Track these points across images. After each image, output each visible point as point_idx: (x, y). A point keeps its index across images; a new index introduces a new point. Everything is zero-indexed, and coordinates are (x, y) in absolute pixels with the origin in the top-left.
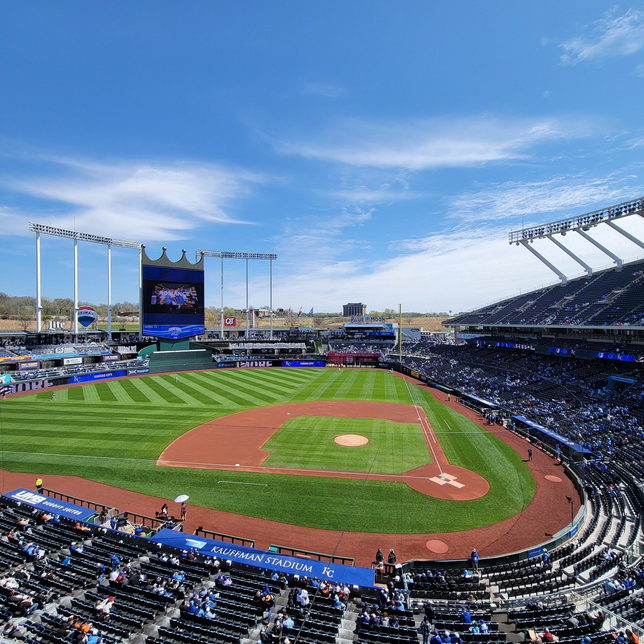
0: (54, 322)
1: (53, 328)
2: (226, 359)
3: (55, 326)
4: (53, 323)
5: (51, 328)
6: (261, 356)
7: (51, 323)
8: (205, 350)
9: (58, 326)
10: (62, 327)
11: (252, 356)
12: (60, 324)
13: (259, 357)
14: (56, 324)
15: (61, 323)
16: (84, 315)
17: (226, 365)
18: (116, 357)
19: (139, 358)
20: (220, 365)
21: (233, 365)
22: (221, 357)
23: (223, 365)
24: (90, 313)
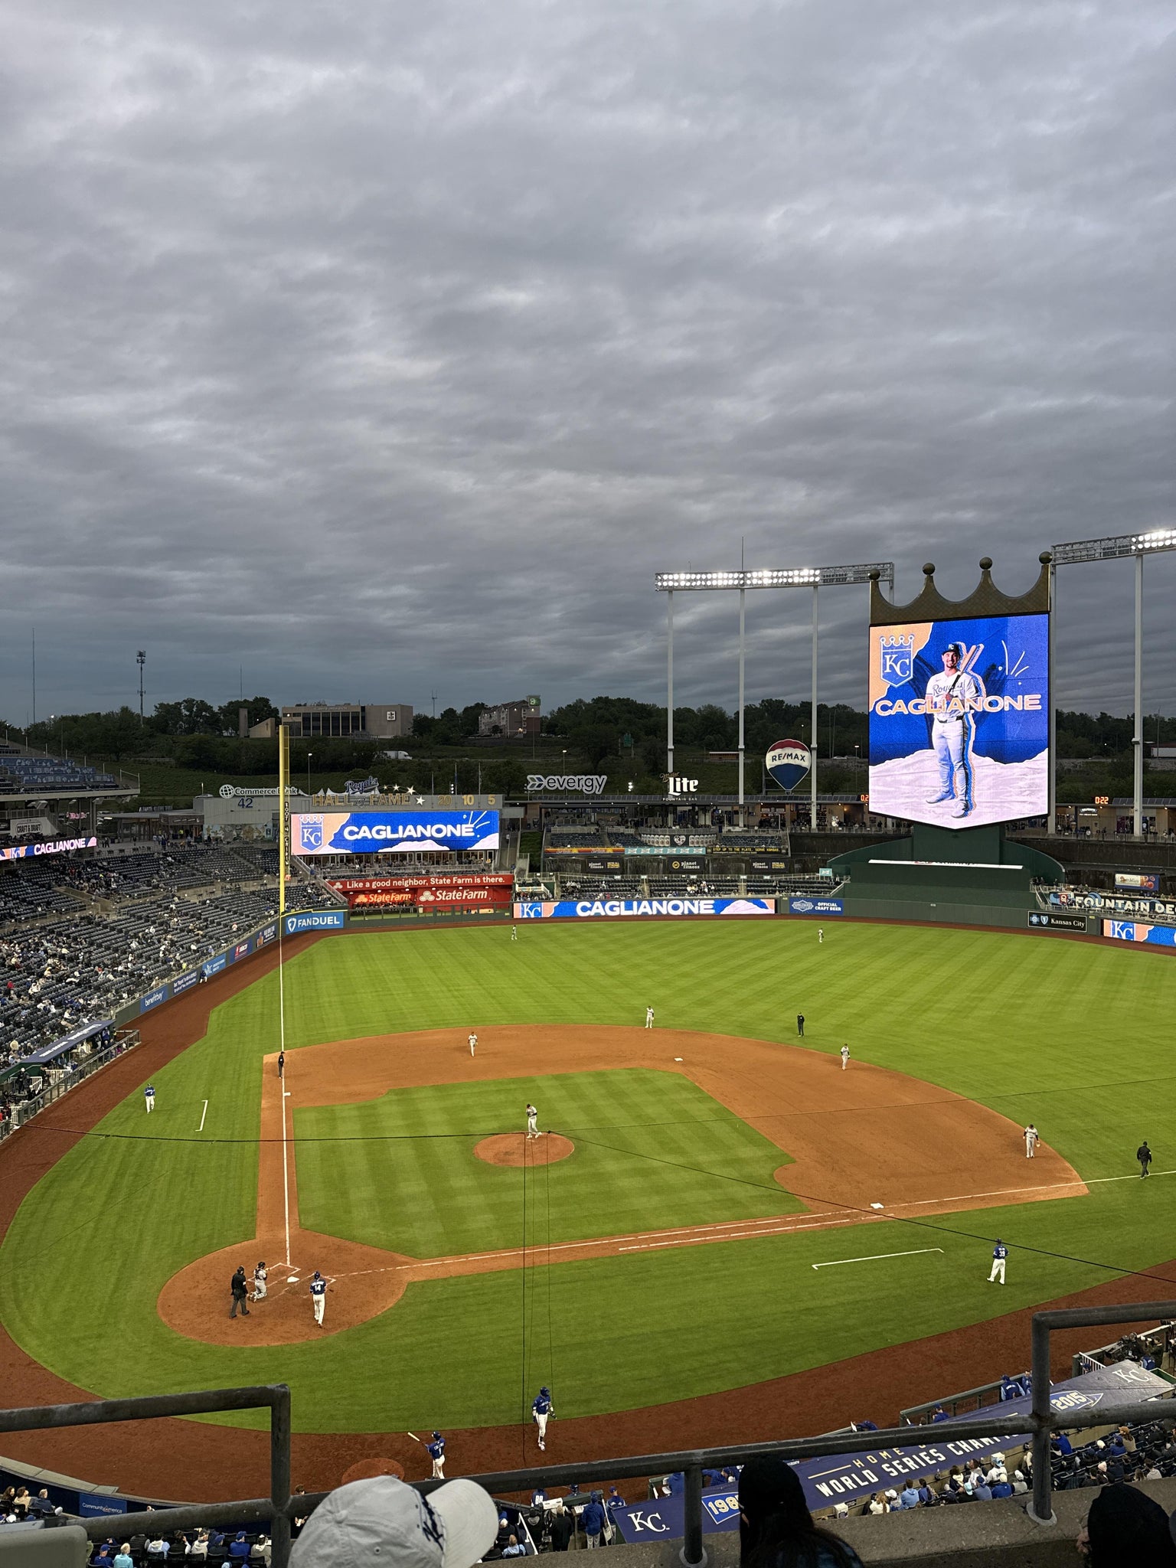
0: (678, 779)
1: (675, 791)
3: (678, 789)
4: (675, 781)
5: (671, 791)
7: (671, 780)
8: (1020, 867)
9: (685, 789)
11: (1164, 903)
12: (688, 784)
14: (682, 784)
15: (691, 782)
16: (785, 761)
17: (1057, 922)
18: (782, 866)
19: (826, 872)
20: (1035, 919)
21: (1079, 924)
22: (1057, 896)
23: (1045, 920)
24: (796, 756)
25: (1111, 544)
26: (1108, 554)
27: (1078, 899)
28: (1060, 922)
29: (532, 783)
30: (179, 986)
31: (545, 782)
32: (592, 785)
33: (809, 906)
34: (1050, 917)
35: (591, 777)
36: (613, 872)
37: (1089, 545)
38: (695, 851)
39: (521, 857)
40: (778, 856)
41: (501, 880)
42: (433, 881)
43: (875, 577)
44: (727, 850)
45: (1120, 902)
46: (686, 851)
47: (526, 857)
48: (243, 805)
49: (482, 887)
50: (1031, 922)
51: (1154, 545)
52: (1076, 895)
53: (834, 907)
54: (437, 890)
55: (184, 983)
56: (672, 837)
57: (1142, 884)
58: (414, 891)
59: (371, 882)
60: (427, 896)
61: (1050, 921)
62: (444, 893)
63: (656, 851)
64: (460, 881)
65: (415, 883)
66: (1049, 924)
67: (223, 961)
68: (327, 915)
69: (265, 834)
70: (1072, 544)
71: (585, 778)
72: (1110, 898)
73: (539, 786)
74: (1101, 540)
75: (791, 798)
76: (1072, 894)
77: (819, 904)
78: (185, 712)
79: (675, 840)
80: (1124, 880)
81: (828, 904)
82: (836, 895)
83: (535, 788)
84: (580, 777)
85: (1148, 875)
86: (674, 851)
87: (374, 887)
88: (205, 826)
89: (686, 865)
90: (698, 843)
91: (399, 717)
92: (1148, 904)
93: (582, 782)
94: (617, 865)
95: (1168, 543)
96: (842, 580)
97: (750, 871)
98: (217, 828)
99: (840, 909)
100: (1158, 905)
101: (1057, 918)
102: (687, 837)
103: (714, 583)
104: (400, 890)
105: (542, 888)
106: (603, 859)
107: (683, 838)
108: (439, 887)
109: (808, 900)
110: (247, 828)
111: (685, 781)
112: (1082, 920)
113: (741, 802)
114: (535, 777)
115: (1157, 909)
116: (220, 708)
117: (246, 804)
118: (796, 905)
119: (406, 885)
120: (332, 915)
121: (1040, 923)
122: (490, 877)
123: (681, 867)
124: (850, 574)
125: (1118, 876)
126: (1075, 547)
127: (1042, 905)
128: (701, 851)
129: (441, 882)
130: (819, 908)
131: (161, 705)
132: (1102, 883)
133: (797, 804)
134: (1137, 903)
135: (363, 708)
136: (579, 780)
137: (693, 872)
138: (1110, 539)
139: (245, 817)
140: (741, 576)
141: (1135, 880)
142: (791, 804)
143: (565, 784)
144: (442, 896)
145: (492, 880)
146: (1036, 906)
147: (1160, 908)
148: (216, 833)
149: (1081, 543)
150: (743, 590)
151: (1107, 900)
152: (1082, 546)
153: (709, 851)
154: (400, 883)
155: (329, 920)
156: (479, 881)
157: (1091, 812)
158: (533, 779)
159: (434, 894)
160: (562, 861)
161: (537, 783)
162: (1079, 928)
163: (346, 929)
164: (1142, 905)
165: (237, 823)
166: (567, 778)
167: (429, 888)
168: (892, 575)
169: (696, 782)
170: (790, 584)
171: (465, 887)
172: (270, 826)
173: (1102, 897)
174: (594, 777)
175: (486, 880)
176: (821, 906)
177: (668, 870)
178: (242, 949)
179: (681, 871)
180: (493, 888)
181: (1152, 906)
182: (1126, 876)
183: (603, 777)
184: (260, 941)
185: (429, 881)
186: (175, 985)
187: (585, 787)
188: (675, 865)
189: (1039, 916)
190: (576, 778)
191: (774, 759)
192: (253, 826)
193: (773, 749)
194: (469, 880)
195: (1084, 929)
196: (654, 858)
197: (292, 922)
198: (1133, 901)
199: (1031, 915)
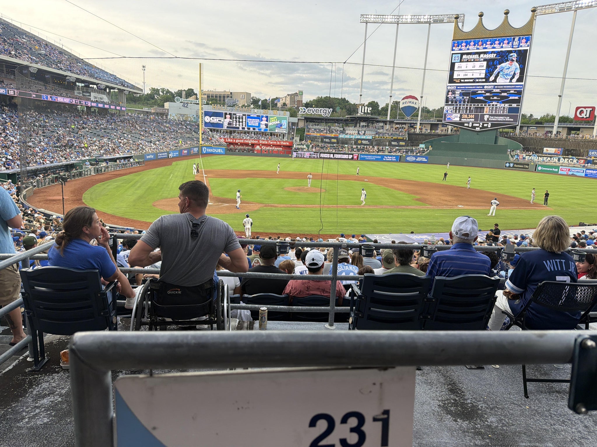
0: (363, 107)
1: (361, 112)
2: (524, 158)
3: (363, 111)
4: (362, 108)
5: (360, 112)
6: (579, 159)
7: (360, 107)
9: (366, 111)
10: (369, 112)
11: (564, 158)
12: (367, 109)
13: (575, 161)
14: (365, 109)
15: (369, 108)
16: (408, 105)
17: (517, 166)
18: (403, 143)
19: (422, 146)
20: (507, 165)
21: (527, 167)
22: (518, 156)
23: (512, 165)
24: (413, 103)
25: (563, 6)
26: (562, 10)
27: (527, 157)
28: (518, 166)
29: (301, 110)
30: (160, 156)
31: (307, 110)
32: (326, 113)
33: (414, 159)
34: (514, 164)
35: (326, 109)
36: (334, 143)
37: (553, 6)
38: (368, 138)
39: (296, 136)
40: (402, 140)
41: (288, 143)
42: (261, 142)
43: (457, 18)
44: (381, 138)
45: (545, 158)
46: (364, 137)
47: (298, 136)
48: (184, 106)
49: (280, 146)
50: (506, 166)
51: (583, 5)
52: (526, 155)
53: (424, 160)
54: (262, 146)
55: (162, 155)
56: (359, 131)
57: (555, 152)
58: (253, 145)
59: (236, 140)
60: (258, 147)
61: (514, 165)
62: (265, 147)
63: (351, 137)
64: (271, 143)
65: (253, 142)
66: (513, 167)
67: (178, 153)
68: (219, 148)
69: (193, 119)
70: (546, 6)
71: (323, 109)
72: (541, 157)
73: (304, 112)
74: (559, 4)
75: (409, 120)
76: (525, 155)
77: (418, 158)
78: (161, 93)
79: (360, 132)
80: (548, 150)
81: (421, 158)
82: (425, 155)
83: (302, 113)
84: (321, 109)
85: (559, 148)
86: (359, 137)
87: (237, 142)
88: (169, 114)
89: (364, 142)
90: (369, 134)
91: (245, 97)
92: (557, 159)
93: (322, 111)
94: (335, 141)
95: (590, 4)
96: (442, 21)
97: (390, 145)
98: (174, 115)
99: (426, 160)
100: (561, 159)
101: (517, 164)
102: (365, 131)
103: (386, 20)
104: (247, 145)
105: (305, 146)
106: (330, 138)
107: (363, 132)
108: (263, 145)
109: (414, 156)
110: (186, 116)
111: (366, 108)
112: (528, 165)
113: (388, 119)
114: (302, 108)
115: (561, 162)
116: (175, 92)
117: (185, 105)
118: (408, 159)
119: (250, 143)
120: (221, 148)
121: (509, 167)
122: (284, 142)
123: (362, 143)
124: (445, 19)
125: (545, 149)
126: (547, 7)
127: (511, 159)
128: (370, 138)
129: (264, 142)
130: (418, 160)
131: (152, 88)
132: (539, 151)
133: (411, 123)
134: (552, 158)
135: (231, 93)
136: (321, 110)
137: (367, 145)
138: (563, 3)
139: (184, 111)
140: (398, 17)
141: (552, 150)
142: (408, 123)
143: (315, 112)
144: (264, 148)
145: (284, 143)
146: (508, 159)
147: (562, 160)
148: (174, 117)
149: (550, 5)
150: (398, 24)
151: (540, 157)
152: (550, 7)
153: (374, 137)
154: (247, 141)
155: (219, 151)
156: (279, 143)
157: (534, 129)
158: (301, 109)
159: (261, 147)
160: (313, 138)
161: (304, 110)
162: (526, 168)
163: (226, 154)
164: (555, 159)
165: (182, 113)
166: (316, 109)
167: (259, 145)
168: (464, 19)
169: (371, 108)
170: (419, 22)
171: (274, 145)
172: (195, 116)
173: (538, 156)
174: (327, 109)
175: (282, 143)
176: (419, 159)
177: (356, 143)
178: (186, 152)
179: (362, 144)
180: (285, 146)
181: (559, 160)
182: (549, 149)
183: (331, 109)
184: (192, 152)
185: (259, 142)
186: (159, 155)
187: (323, 113)
188: (359, 142)
189: (509, 163)
190: (319, 109)
191: (403, 104)
192: (188, 115)
193: (403, 99)
194: (275, 143)
195: (528, 169)
196: (350, 139)
197: (205, 149)
198: (551, 157)
199: (506, 163)
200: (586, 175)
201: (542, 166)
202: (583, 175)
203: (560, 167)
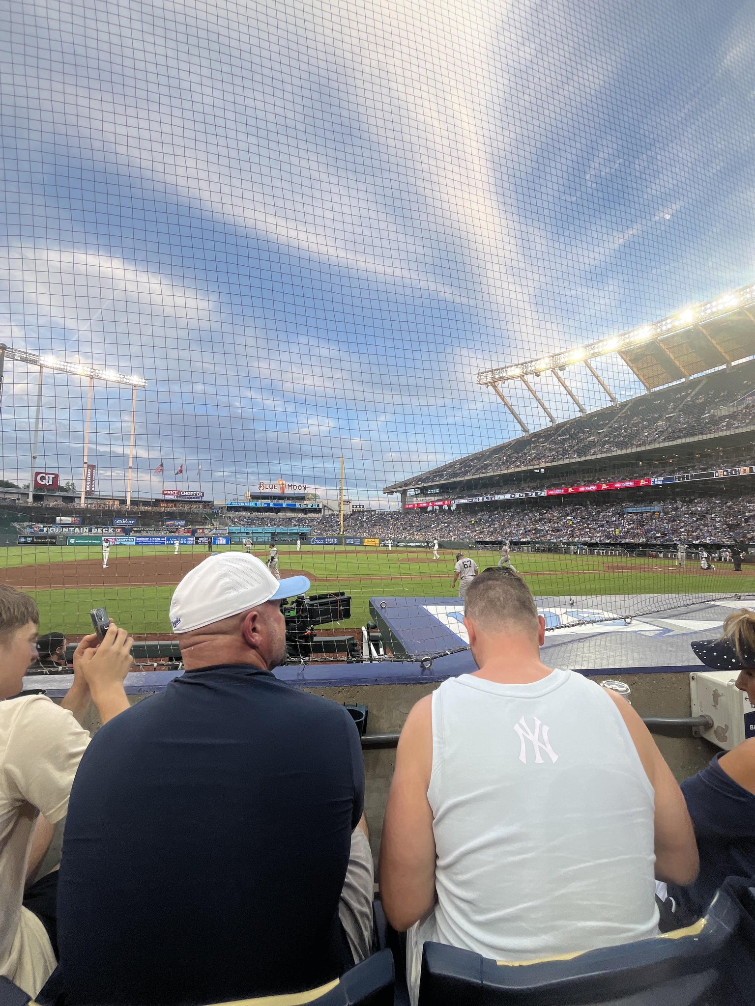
2: (42, 530)
6: (113, 528)
11: (95, 528)
13: (110, 530)
17: (38, 540)
20: (23, 540)
21: (52, 540)
22: (31, 527)
23: (29, 540)
27: (45, 529)
28: (40, 540)
34: (32, 538)
45: (71, 529)
50: (19, 542)
52: (44, 527)
57: (72, 521)
61: (32, 540)
66: (32, 542)
76: (42, 526)
80: (61, 520)
101: (37, 538)
112: (52, 538)
115: (93, 531)
121: (26, 542)
125: (58, 519)
127: (24, 532)
141: (69, 520)
146: (17, 533)
151: (64, 528)
164: (85, 529)
173: (59, 527)
181: (90, 530)
182: (64, 519)
189: (25, 538)
198: (79, 527)
199: (20, 538)
200: (137, 544)
201: (76, 538)
202: (134, 543)
203: (103, 538)
